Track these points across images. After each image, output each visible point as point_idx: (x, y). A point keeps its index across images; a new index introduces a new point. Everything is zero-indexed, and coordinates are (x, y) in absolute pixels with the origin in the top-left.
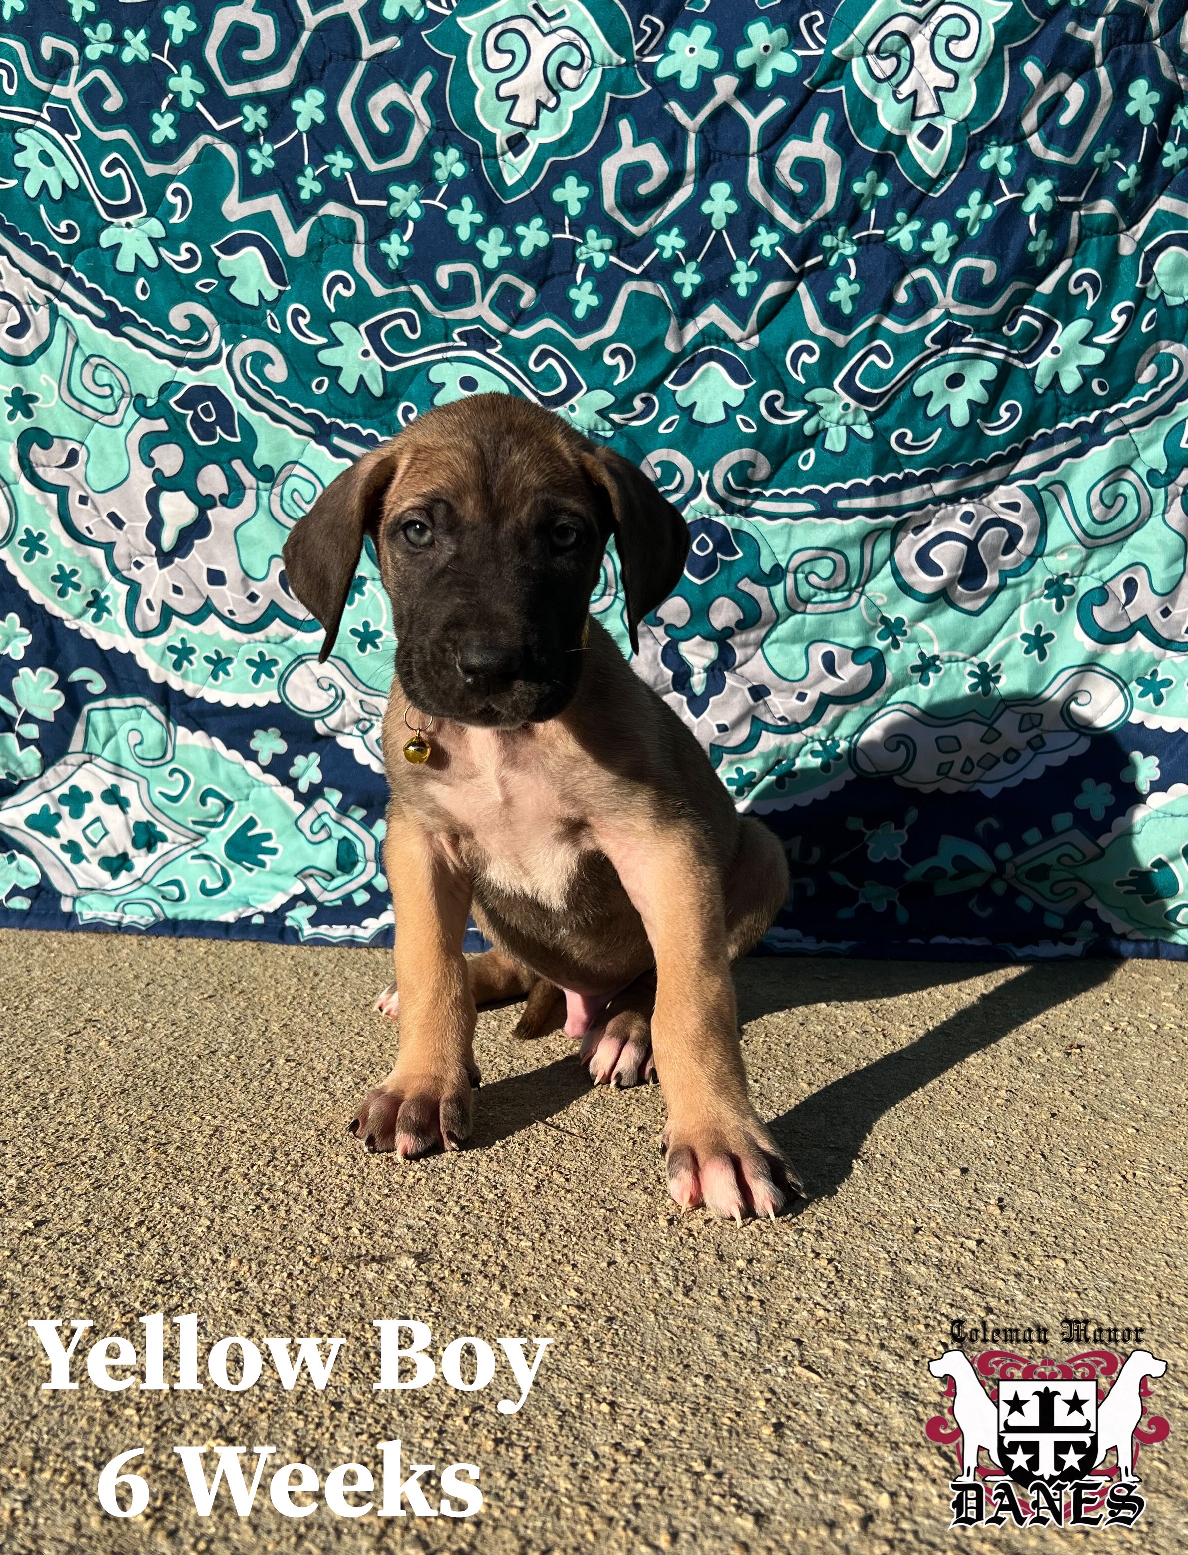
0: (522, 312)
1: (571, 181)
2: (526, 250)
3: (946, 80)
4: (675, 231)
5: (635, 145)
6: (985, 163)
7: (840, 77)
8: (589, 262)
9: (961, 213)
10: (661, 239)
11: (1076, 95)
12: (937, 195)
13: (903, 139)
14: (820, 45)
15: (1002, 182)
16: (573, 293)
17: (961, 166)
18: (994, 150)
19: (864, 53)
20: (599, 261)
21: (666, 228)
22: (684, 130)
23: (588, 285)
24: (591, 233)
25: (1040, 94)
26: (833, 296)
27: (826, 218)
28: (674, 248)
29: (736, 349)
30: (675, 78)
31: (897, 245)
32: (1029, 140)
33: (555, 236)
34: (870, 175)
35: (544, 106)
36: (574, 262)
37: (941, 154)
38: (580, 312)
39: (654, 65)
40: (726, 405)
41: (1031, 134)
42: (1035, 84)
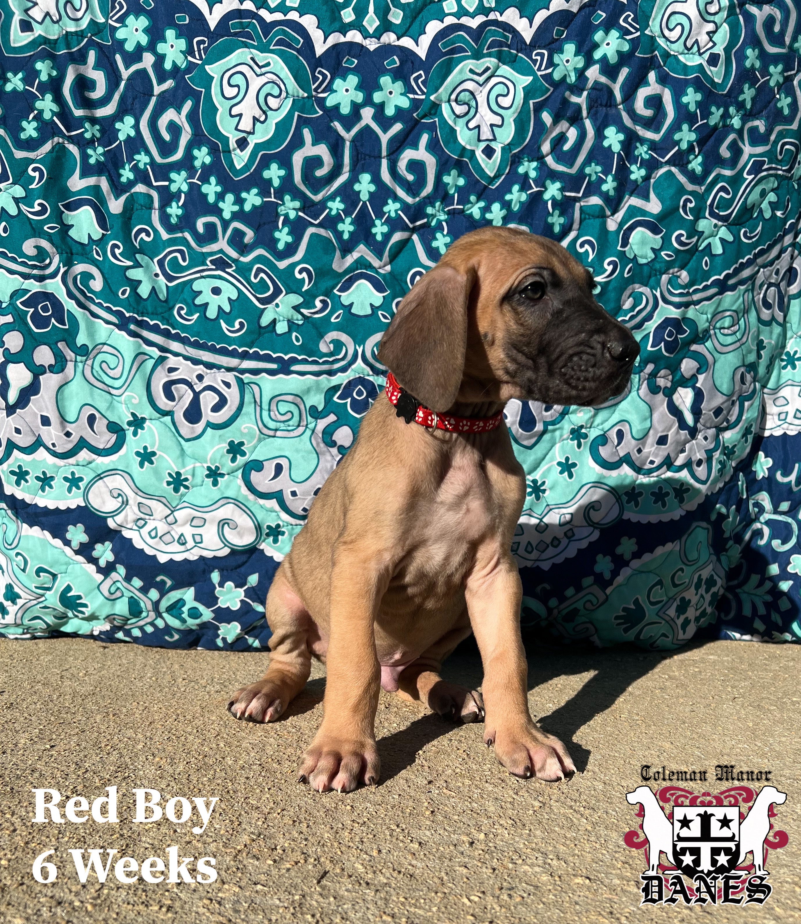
0: (246, 246)
1: (274, 166)
2: (247, 207)
3: (497, 120)
4: (338, 199)
5: (313, 145)
6: (521, 170)
7: (435, 114)
8: (286, 216)
9: (508, 197)
10: (330, 204)
11: (572, 134)
12: (494, 188)
13: (473, 152)
14: (423, 93)
15: (531, 181)
16: (277, 235)
17: (507, 171)
18: (526, 164)
19: (449, 101)
20: (292, 215)
21: (332, 197)
22: (343, 139)
23: (286, 230)
24: (287, 198)
25: (551, 132)
26: (435, 244)
27: (428, 197)
28: (338, 209)
29: (377, 273)
30: (337, 107)
31: (471, 215)
32: (546, 159)
33: (265, 200)
34: (454, 172)
35: (258, 120)
36: (277, 216)
37: (495, 161)
38: (281, 246)
39: (325, 99)
40: (371, 305)
41: (547, 155)
42: (548, 125)
